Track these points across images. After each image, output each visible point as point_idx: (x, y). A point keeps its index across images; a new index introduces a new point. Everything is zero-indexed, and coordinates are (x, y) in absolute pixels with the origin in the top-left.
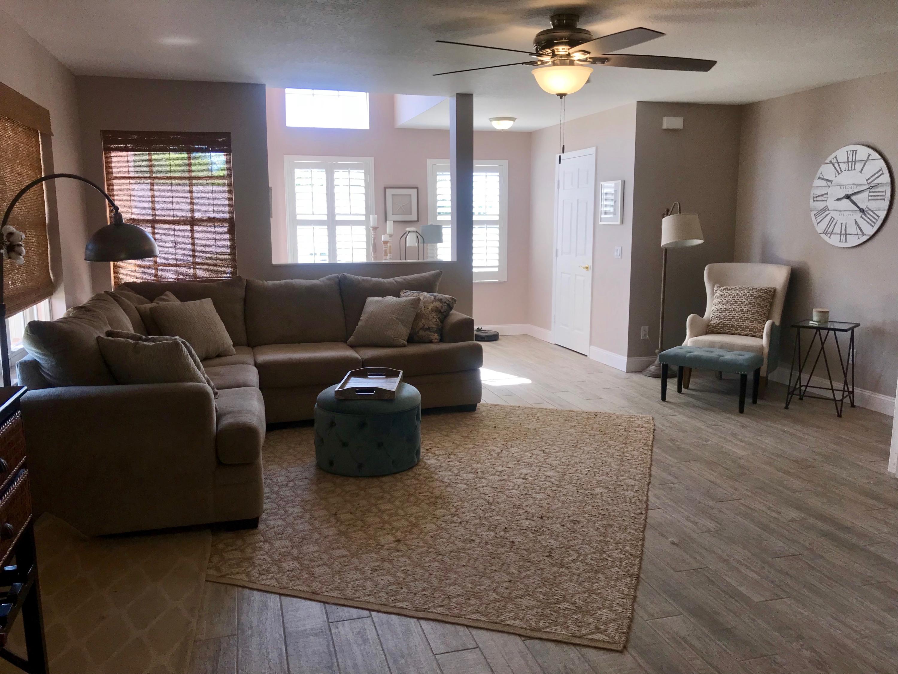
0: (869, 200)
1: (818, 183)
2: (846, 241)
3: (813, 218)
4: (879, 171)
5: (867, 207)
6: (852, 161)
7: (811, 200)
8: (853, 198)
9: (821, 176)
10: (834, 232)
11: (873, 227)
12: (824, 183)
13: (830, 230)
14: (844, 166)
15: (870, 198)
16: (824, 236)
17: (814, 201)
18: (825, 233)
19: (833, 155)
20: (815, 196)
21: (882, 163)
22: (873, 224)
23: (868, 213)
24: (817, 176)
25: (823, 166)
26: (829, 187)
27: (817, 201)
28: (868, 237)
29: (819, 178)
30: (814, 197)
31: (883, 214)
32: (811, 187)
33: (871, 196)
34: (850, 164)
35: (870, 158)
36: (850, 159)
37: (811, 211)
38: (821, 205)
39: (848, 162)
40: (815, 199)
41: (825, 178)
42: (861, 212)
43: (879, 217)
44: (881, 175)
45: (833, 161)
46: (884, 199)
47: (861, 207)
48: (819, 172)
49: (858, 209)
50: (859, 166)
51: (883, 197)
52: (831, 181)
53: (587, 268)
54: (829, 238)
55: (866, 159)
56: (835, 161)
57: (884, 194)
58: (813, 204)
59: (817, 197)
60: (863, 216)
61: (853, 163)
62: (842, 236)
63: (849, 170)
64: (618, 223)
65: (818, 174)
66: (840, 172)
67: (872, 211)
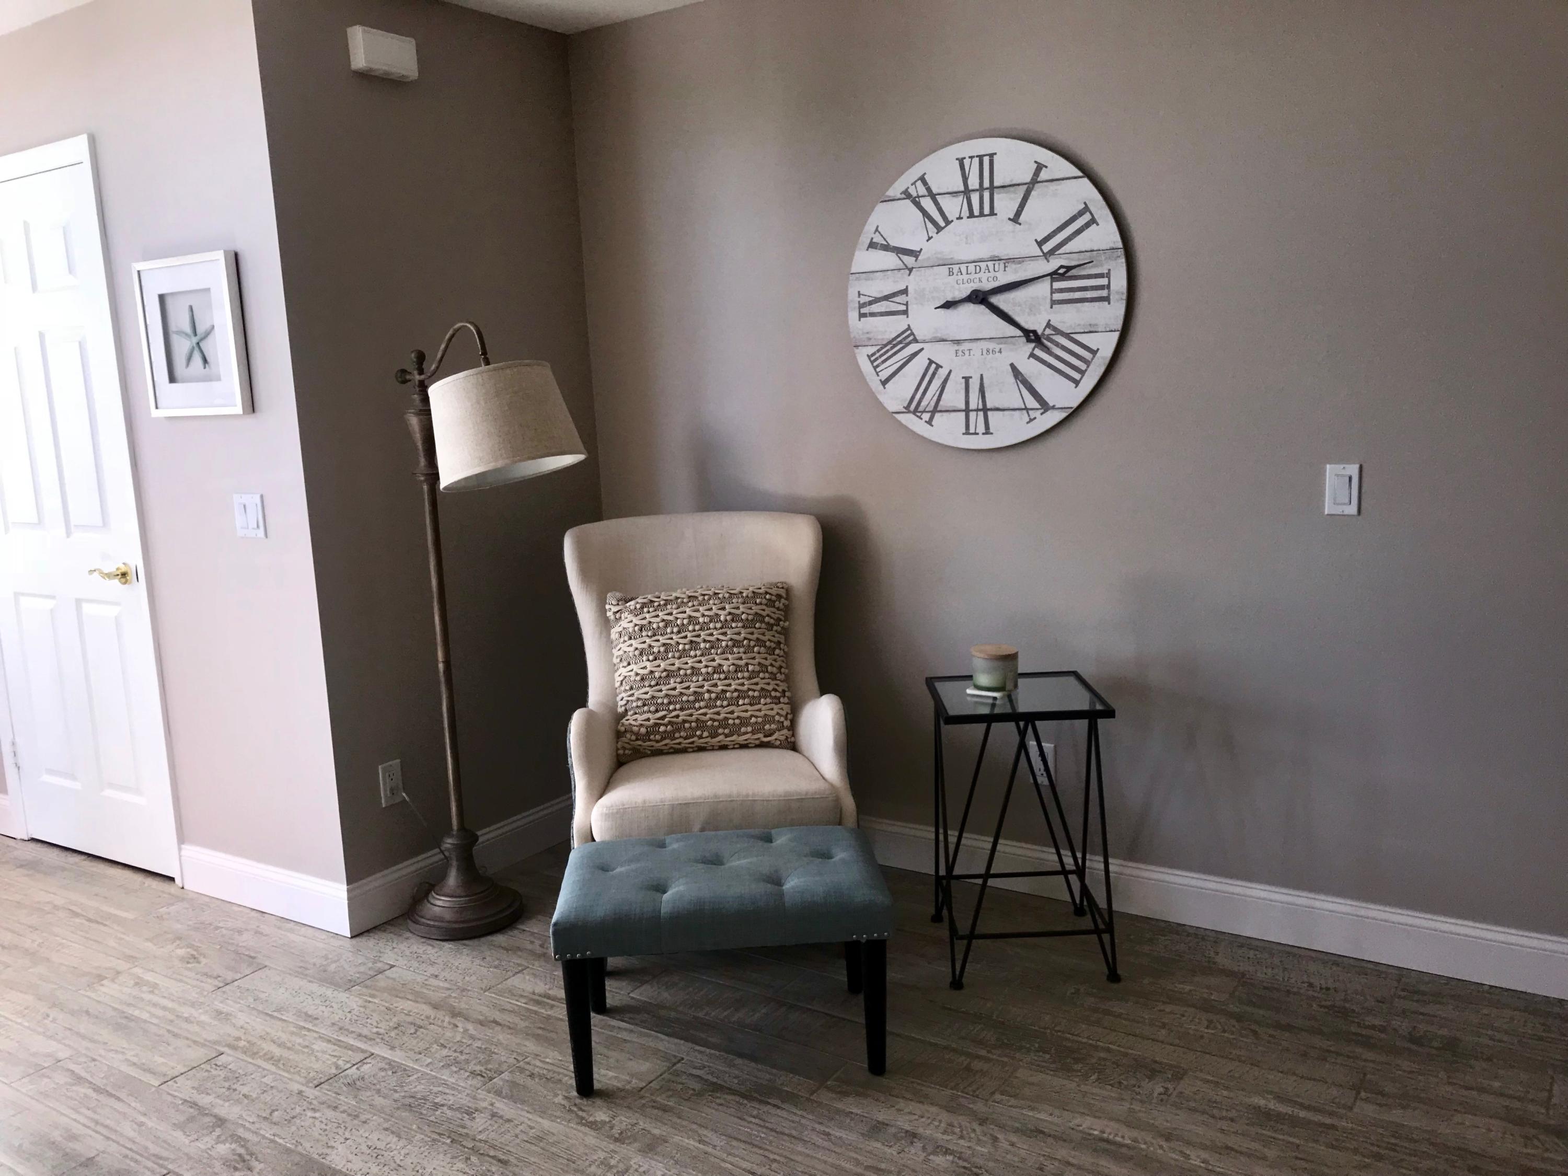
0: (1053, 303)
1: (865, 260)
2: (987, 432)
3: (866, 366)
4: (1081, 214)
5: (1049, 325)
6: (981, 188)
7: (853, 315)
8: (998, 300)
9: (878, 239)
10: (943, 404)
11: (1077, 383)
12: (890, 260)
13: (929, 400)
14: (952, 206)
15: (1057, 296)
16: (909, 420)
17: (862, 315)
18: (915, 409)
19: (914, 172)
20: (863, 299)
21: (1086, 190)
22: (1077, 376)
23: (1057, 344)
24: (865, 240)
25: (880, 207)
26: (911, 270)
27: (872, 315)
28: (1064, 415)
29: (872, 245)
30: (862, 306)
31: (1106, 344)
32: (845, 274)
33: (1061, 291)
34: (975, 198)
35: (1044, 175)
36: (974, 183)
37: (857, 346)
38: (890, 327)
39: (967, 192)
40: (864, 310)
41: (893, 243)
42: (1029, 340)
43: (1094, 352)
44: (1087, 225)
45: (912, 191)
46: (1107, 299)
47: (1029, 326)
48: (870, 228)
49: (1019, 333)
50: (1006, 204)
51: (1104, 293)
52: (915, 254)
53: (124, 575)
54: (929, 422)
55: (1028, 179)
56: (922, 190)
57: (1104, 281)
58: (856, 324)
59: (871, 303)
60: (1038, 352)
61: (986, 195)
62: (972, 415)
63: (971, 215)
64: (238, 410)
65: (868, 233)
66: (942, 224)
67: (1067, 336)
